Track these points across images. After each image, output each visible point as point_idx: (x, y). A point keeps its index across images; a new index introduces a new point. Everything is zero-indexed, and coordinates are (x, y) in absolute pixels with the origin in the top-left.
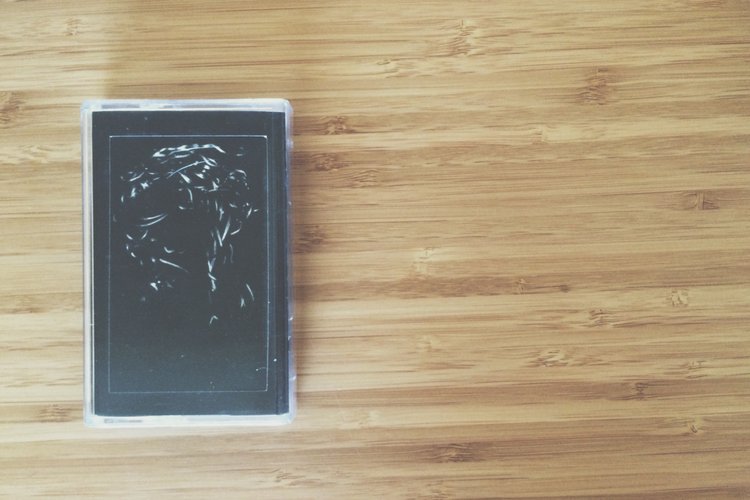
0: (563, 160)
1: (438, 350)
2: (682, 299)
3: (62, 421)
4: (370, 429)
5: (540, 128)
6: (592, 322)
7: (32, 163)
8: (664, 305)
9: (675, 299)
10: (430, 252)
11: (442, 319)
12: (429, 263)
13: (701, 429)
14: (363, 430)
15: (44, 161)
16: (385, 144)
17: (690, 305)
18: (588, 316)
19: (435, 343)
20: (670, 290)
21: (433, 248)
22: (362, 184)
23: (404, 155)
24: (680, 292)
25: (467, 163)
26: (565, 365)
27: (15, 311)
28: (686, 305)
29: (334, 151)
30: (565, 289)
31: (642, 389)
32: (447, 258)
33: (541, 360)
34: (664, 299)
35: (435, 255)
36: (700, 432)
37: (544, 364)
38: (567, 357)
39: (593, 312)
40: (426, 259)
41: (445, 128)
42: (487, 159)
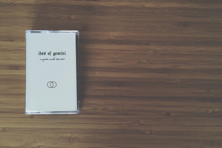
0: (149, 12)
1: (114, 58)
2: (177, 49)
3: (17, 69)
4: (96, 77)
5: (144, 3)
6: (154, 53)
7: (13, 3)
8: (172, 50)
9: (175, 48)
10: (114, 33)
11: (116, 50)
12: (114, 36)
13: (179, 81)
14: (94, 77)
15: (16, 3)
16: (104, 4)
17: (179, 50)
18: (153, 51)
19: (114, 56)
20: (174, 46)
21: (115, 32)
22: (97, 14)
23: (109, 8)
24: (176, 47)
25: (124, 11)
26: (146, 63)
27: (6, 41)
28: (178, 50)
29: (91, 5)
30: (147, 44)
31: (165, 71)
32: (118, 35)
33: (140, 62)
34: (172, 48)
35: (115, 34)
36: (179, 82)
37: (141, 63)
38: (147, 62)
39: (154, 51)
40: (113, 35)
41: (120, 2)
42: (130, 10)
